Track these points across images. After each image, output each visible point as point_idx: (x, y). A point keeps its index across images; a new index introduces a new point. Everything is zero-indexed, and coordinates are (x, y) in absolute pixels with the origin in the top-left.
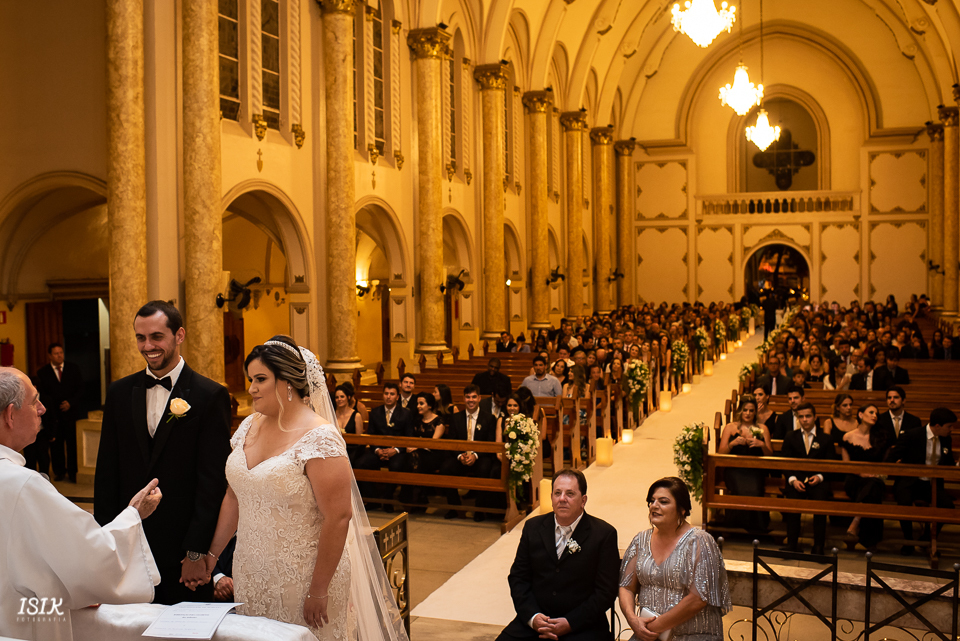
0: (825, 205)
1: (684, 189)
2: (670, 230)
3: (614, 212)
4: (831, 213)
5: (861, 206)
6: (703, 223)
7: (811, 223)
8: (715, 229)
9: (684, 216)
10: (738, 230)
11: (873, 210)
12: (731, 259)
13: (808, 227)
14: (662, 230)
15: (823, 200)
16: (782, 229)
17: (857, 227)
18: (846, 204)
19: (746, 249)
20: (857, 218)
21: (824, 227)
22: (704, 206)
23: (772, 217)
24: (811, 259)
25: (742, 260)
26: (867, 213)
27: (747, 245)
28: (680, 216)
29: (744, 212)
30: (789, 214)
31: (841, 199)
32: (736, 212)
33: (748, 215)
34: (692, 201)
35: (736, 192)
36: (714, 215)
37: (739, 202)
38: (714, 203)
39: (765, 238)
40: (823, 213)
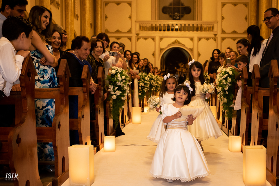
0: (198, 29)
1: (130, 17)
2: (122, 38)
3: (93, 27)
4: (203, 32)
5: (218, 29)
6: (140, 35)
7: (194, 37)
8: (146, 39)
9: (130, 31)
10: (157, 39)
11: (223, 32)
12: (154, 55)
13: (192, 39)
14: (118, 38)
15: (199, 26)
16: (179, 39)
17: (215, 40)
18: (211, 29)
19: (161, 50)
20: (215, 35)
21: (200, 39)
22: (140, 27)
23: (174, 33)
24: (193, 55)
25: (160, 55)
26: (220, 33)
27: (161, 48)
28: (127, 32)
29: (160, 30)
30: (183, 32)
31: (208, 25)
32: (156, 30)
33: (162, 32)
34: (134, 23)
35: (156, 20)
36: (146, 32)
37: (158, 25)
38: (145, 25)
39: (170, 44)
40: (199, 32)
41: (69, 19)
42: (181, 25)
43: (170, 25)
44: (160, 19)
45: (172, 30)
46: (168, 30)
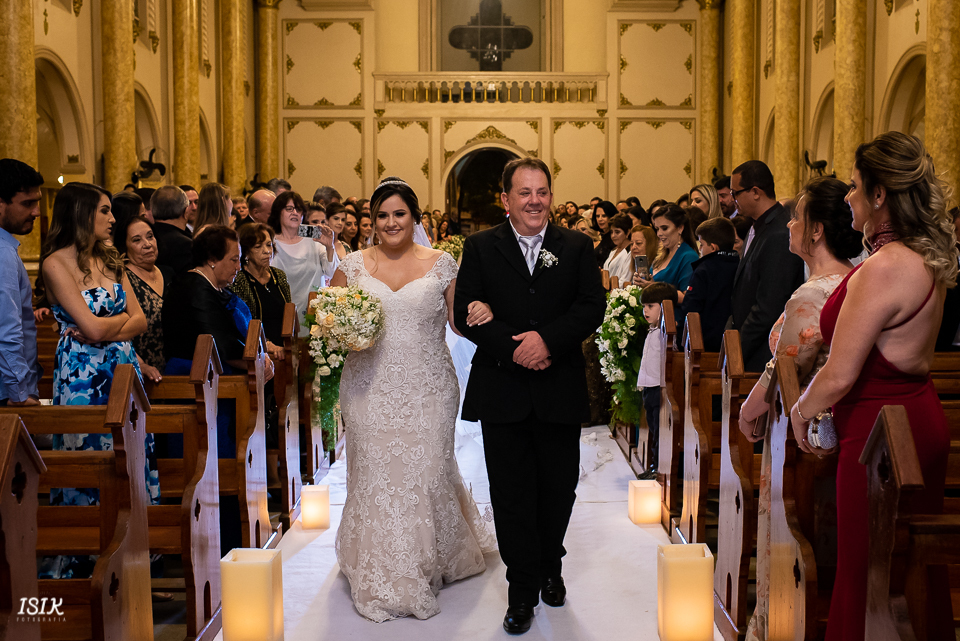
0: (554, 94)
1: (358, 63)
2: (336, 123)
3: (251, 92)
4: (567, 104)
5: (608, 96)
6: (385, 115)
7: (540, 118)
8: (403, 124)
9: (357, 103)
10: (436, 126)
11: (624, 103)
12: (426, 169)
13: (535, 124)
14: (324, 123)
15: (556, 86)
16: (498, 125)
17: (601, 126)
18: (589, 94)
19: (448, 155)
20: (602, 112)
21: (557, 124)
22: (387, 91)
23: (485, 108)
25: (443, 171)
26: (616, 107)
27: (448, 150)
28: (351, 104)
29: (445, 99)
30: (509, 104)
31: (580, 86)
32: (433, 99)
33: (450, 104)
34: (369, 81)
35: (431, 70)
36: (402, 104)
37: (438, 85)
38: (402, 85)
39: (474, 139)
40: (555, 105)
41: (186, 80)
42: (504, 83)
43: (473, 86)
44: (443, 66)
45: (479, 97)
46: (468, 98)
